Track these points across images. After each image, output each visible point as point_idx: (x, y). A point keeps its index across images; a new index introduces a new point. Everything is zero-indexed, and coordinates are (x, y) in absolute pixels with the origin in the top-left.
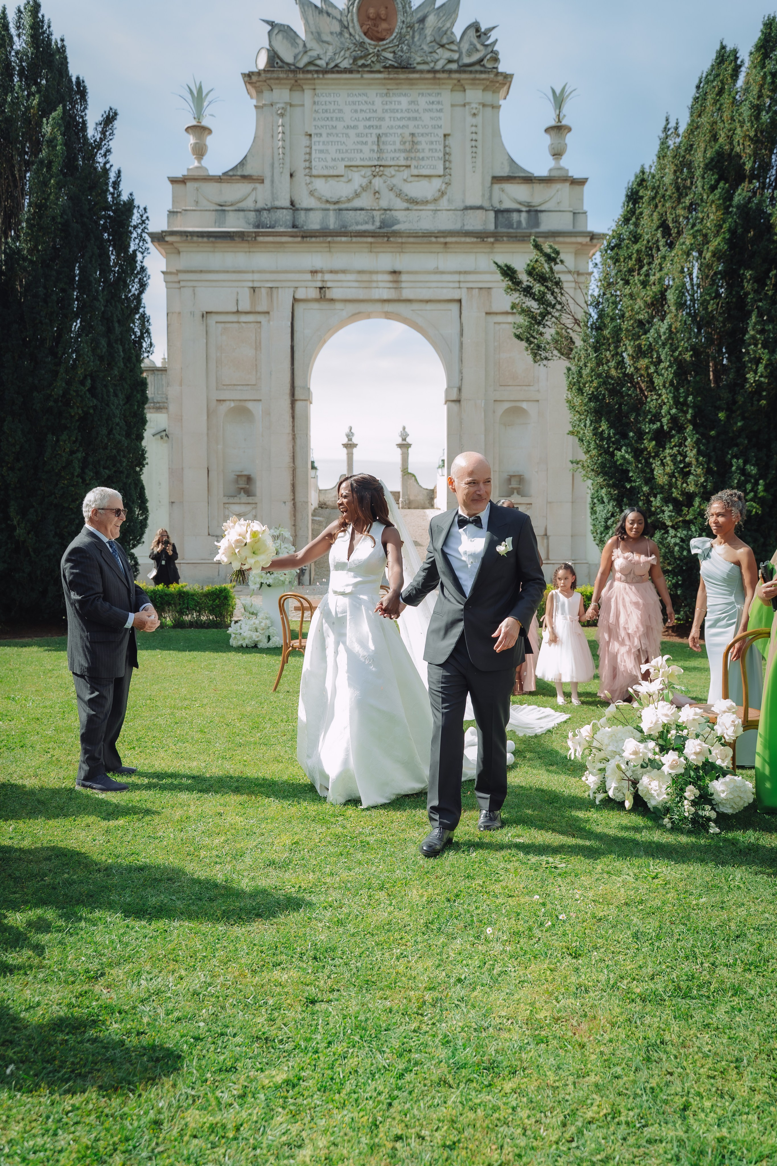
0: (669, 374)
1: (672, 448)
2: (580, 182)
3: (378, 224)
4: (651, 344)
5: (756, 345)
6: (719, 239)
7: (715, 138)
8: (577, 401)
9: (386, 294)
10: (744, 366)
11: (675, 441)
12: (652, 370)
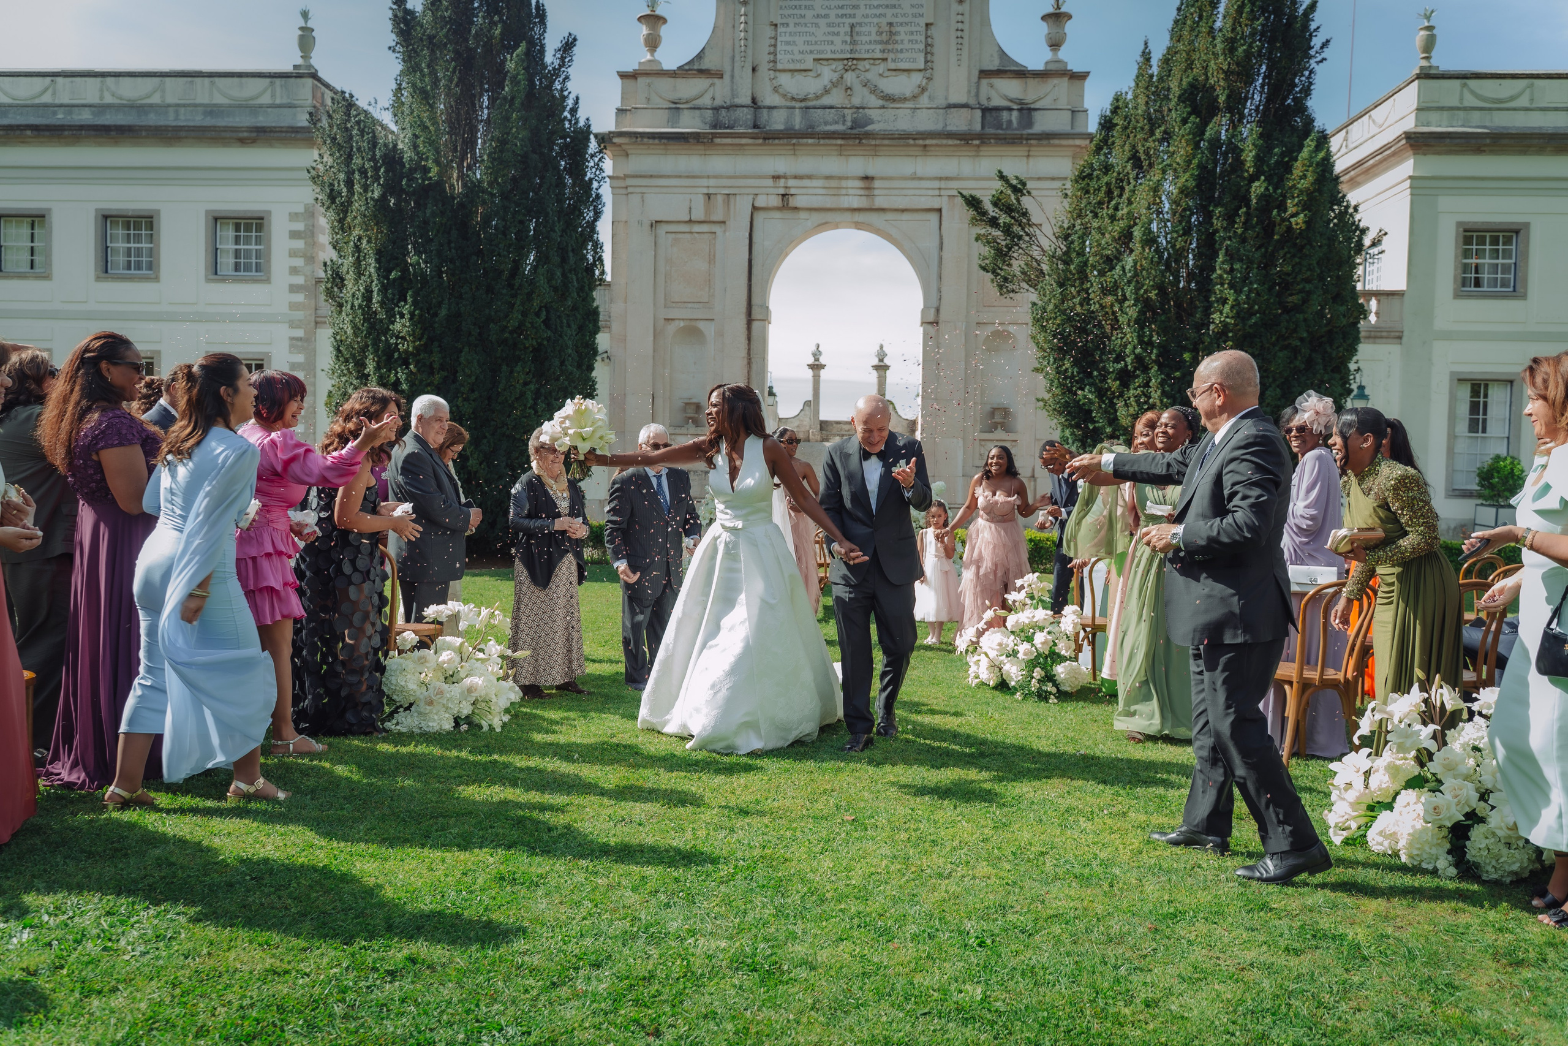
0: (1133, 312)
1: (1136, 389)
2: (1082, 76)
3: (849, 124)
4: (1116, 281)
5: (1222, 284)
6: (1187, 175)
7: (1190, 66)
8: (1041, 338)
9: (856, 203)
10: (1210, 305)
11: (1138, 381)
12: (1116, 308)
